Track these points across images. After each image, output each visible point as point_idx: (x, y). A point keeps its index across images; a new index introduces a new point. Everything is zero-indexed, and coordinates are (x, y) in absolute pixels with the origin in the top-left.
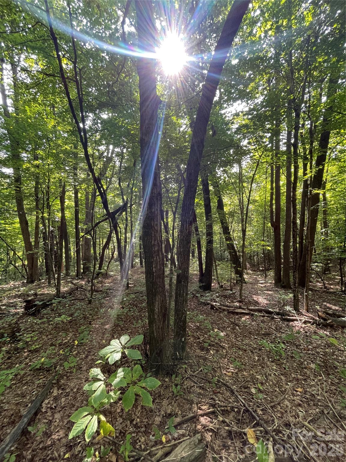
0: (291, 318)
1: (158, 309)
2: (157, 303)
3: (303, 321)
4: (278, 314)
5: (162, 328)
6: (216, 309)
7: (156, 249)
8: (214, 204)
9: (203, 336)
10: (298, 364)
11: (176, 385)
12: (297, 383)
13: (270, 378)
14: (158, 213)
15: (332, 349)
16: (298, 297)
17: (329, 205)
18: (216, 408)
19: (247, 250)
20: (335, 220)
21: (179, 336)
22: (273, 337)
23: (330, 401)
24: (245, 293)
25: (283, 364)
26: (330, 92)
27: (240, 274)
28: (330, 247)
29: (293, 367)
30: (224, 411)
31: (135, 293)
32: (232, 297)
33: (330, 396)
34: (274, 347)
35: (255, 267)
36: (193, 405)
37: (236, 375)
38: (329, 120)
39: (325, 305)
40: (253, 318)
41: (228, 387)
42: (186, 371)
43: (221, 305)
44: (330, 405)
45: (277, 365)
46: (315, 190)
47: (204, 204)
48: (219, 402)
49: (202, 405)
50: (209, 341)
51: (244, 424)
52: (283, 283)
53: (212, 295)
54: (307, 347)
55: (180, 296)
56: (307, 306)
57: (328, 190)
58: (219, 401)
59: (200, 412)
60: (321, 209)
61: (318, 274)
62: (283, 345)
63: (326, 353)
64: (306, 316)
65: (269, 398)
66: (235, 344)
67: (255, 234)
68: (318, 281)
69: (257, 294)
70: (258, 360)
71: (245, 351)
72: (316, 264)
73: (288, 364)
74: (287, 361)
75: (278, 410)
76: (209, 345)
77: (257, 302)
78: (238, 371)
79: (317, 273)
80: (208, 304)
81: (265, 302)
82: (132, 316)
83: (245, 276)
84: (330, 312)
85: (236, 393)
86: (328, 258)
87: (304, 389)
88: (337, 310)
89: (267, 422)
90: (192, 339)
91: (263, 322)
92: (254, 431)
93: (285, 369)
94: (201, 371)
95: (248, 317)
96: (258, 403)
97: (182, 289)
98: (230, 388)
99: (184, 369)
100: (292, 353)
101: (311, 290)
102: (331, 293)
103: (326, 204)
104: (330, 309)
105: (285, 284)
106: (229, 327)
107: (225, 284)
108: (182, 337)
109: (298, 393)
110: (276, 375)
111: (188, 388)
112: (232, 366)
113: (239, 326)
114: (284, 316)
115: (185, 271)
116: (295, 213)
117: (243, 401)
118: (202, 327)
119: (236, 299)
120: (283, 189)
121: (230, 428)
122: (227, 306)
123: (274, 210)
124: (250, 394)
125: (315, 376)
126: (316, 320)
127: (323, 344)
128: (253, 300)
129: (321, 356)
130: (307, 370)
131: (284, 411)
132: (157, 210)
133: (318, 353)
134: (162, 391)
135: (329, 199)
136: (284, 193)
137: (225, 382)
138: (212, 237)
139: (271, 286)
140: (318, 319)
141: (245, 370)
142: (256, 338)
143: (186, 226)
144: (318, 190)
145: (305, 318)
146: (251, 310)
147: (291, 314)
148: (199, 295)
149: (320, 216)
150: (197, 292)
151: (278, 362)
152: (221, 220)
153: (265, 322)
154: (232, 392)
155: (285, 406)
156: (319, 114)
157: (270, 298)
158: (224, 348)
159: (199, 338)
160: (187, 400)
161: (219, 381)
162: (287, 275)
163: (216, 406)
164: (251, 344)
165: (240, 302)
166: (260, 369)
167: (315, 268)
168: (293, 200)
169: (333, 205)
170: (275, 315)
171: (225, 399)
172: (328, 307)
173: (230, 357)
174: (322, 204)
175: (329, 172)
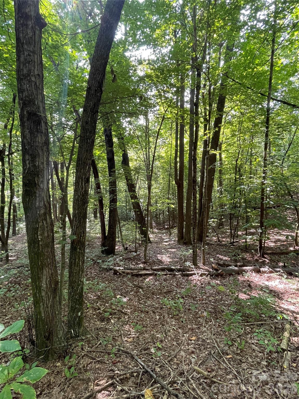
0: (190, 273)
1: (46, 284)
2: (44, 277)
3: (200, 274)
4: (179, 270)
5: (53, 306)
6: (120, 274)
7: (42, 212)
8: (118, 158)
9: (104, 305)
10: (194, 315)
11: (70, 368)
12: (192, 333)
13: (169, 334)
14: (43, 167)
15: (221, 296)
16: (197, 252)
17: (224, 165)
18: (115, 378)
19: (152, 209)
20: (228, 179)
21: (74, 312)
22: (174, 293)
23: (216, 342)
24: (150, 253)
25: (181, 318)
26: (226, 58)
27: (144, 233)
28: (224, 204)
29: (189, 318)
30: (123, 379)
31: (18, 267)
32: (136, 259)
33: (217, 337)
34: (174, 303)
35: (160, 226)
36: (90, 384)
37: (137, 339)
38: (225, 85)
39: (218, 257)
40: (156, 278)
41: (128, 354)
42: (82, 349)
43: (125, 268)
44: (216, 345)
45: (176, 320)
46: (212, 150)
47: (107, 158)
48: (118, 372)
49: (100, 380)
50: (110, 310)
51: (143, 385)
52: (185, 240)
53: (115, 260)
54: (202, 297)
55: (74, 266)
56: (204, 260)
57: (224, 151)
58: (118, 370)
59: (98, 388)
60: (218, 169)
61: (214, 230)
62: (181, 300)
63: (216, 300)
64: (202, 269)
65: (167, 354)
66: (138, 307)
67: (161, 192)
68: (213, 236)
69: (161, 253)
70: (159, 319)
71: (147, 312)
72: (212, 220)
73: (185, 317)
74: (185, 314)
75: (174, 363)
76: (111, 314)
77: (161, 261)
78: (140, 335)
79: (213, 228)
80: (111, 269)
81: (169, 260)
82: (13, 296)
83: (151, 236)
84: (221, 262)
85: (136, 357)
86: (222, 214)
87: (197, 336)
88: (227, 260)
89: (164, 377)
90: (91, 312)
91: (165, 280)
92: (151, 390)
93: (182, 322)
94: (100, 344)
95: (151, 277)
96: (156, 361)
97: (77, 257)
98: (130, 354)
99: (80, 346)
100: (190, 306)
101: (208, 244)
102: (222, 245)
103: (221, 164)
104: (221, 260)
105: (187, 240)
106: (132, 291)
107: (130, 245)
108: (78, 312)
109: (193, 342)
110: (175, 330)
111: (84, 367)
112: (134, 331)
113: (142, 288)
114: (184, 271)
115: (81, 236)
116: (195, 172)
117: (143, 364)
118: (103, 296)
119: (140, 260)
120: (187, 147)
121: (128, 395)
122: (131, 269)
123: (178, 168)
124: (150, 355)
125: (207, 322)
126: (210, 272)
127: (214, 293)
128: (158, 259)
129: (213, 303)
130: (201, 318)
131: (179, 362)
132: (43, 163)
133: (210, 301)
134: (52, 379)
135: (224, 159)
136: (187, 151)
137: (125, 349)
138: (116, 195)
139: (174, 243)
140: (212, 270)
141: (146, 331)
142: (158, 298)
143: (82, 183)
144: (214, 151)
145: (201, 271)
146: (155, 270)
147: (190, 269)
148: (101, 261)
149: (217, 175)
150: (99, 258)
151: (177, 317)
152: (126, 176)
153: (167, 280)
154: (132, 357)
155: (181, 357)
156: (218, 77)
157: (173, 256)
158: (126, 314)
159: (99, 309)
160: (83, 380)
161: (119, 350)
162: (188, 232)
163: (115, 377)
164: (153, 305)
165: (144, 263)
166: (160, 327)
167: (211, 224)
168: (193, 159)
169: (227, 165)
170: (176, 271)
171: (125, 367)
172: (220, 258)
173: (132, 322)
174: (218, 163)
175: (224, 134)
